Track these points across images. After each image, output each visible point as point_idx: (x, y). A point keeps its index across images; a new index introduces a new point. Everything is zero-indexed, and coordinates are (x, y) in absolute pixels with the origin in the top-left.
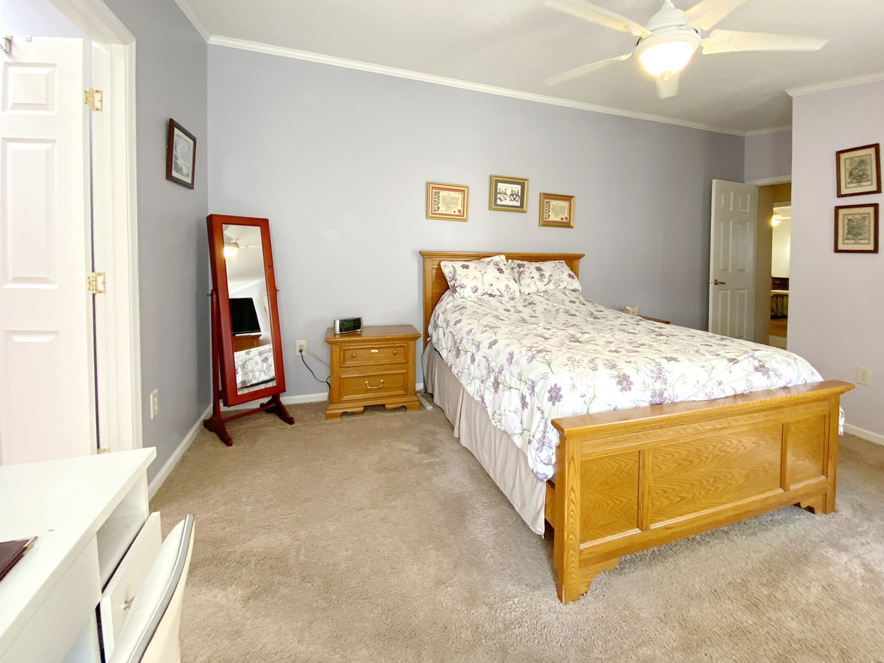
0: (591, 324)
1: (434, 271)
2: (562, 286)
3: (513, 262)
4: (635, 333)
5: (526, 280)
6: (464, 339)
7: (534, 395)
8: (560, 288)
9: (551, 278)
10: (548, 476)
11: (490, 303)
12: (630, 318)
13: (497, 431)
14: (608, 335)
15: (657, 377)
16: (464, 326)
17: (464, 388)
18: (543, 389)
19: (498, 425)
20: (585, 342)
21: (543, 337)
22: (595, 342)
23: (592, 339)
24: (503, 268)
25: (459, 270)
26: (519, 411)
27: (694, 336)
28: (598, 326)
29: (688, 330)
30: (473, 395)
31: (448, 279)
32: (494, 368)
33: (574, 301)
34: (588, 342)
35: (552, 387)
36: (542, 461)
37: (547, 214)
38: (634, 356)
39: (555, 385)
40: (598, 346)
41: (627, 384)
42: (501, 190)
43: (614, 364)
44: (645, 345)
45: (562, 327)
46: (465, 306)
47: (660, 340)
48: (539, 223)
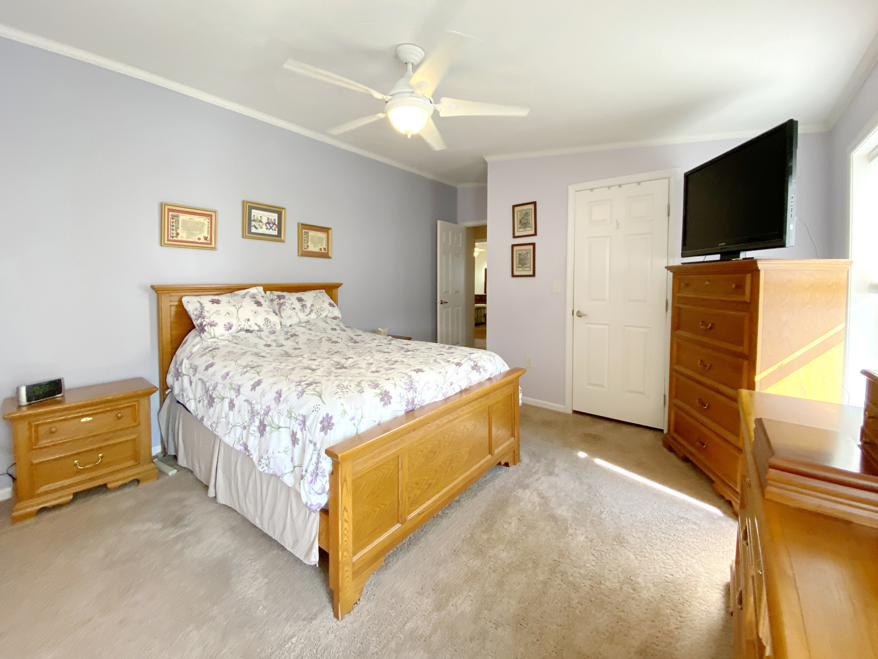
0: (352, 348)
1: (173, 309)
2: (324, 314)
3: (272, 294)
4: (389, 353)
5: (287, 312)
6: (219, 385)
7: (305, 430)
8: (321, 316)
9: (312, 308)
10: (321, 504)
11: (247, 340)
12: (384, 339)
13: (263, 476)
14: (368, 357)
15: (409, 388)
16: (219, 370)
17: (220, 439)
18: (314, 421)
19: (265, 470)
20: (350, 367)
21: (310, 369)
22: (358, 365)
23: (355, 363)
24: (262, 300)
25: (208, 306)
26: (289, 449)
27: (431, 348)
28: (358, 350)
29: (427, 344)
30: (233, 445)
31: (193, 317)
32: (259, 411)
33: (335, 328)
34: (352, 367)
35: (323, 417)
36: (316, 492)
37: (306, 245)
38: (391, 374)
39: (327, 415)
40: (362, 369)
41: (388, 399)
42: (256, 217)
43: (377, 383)
44: (398, 362)
45: (327, 356)
46: (217, 347)
47: (408, 355)
48: (298, 253)
